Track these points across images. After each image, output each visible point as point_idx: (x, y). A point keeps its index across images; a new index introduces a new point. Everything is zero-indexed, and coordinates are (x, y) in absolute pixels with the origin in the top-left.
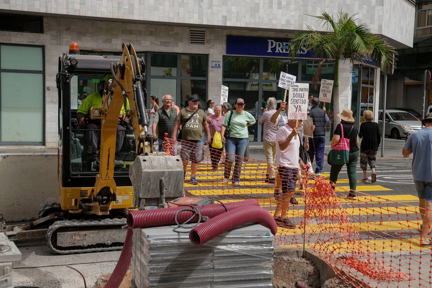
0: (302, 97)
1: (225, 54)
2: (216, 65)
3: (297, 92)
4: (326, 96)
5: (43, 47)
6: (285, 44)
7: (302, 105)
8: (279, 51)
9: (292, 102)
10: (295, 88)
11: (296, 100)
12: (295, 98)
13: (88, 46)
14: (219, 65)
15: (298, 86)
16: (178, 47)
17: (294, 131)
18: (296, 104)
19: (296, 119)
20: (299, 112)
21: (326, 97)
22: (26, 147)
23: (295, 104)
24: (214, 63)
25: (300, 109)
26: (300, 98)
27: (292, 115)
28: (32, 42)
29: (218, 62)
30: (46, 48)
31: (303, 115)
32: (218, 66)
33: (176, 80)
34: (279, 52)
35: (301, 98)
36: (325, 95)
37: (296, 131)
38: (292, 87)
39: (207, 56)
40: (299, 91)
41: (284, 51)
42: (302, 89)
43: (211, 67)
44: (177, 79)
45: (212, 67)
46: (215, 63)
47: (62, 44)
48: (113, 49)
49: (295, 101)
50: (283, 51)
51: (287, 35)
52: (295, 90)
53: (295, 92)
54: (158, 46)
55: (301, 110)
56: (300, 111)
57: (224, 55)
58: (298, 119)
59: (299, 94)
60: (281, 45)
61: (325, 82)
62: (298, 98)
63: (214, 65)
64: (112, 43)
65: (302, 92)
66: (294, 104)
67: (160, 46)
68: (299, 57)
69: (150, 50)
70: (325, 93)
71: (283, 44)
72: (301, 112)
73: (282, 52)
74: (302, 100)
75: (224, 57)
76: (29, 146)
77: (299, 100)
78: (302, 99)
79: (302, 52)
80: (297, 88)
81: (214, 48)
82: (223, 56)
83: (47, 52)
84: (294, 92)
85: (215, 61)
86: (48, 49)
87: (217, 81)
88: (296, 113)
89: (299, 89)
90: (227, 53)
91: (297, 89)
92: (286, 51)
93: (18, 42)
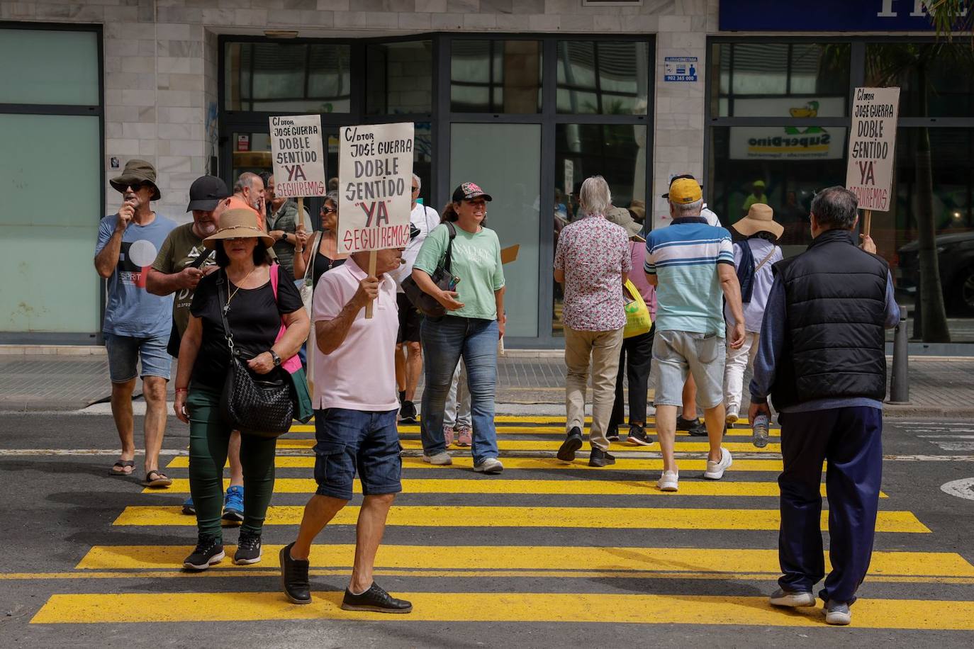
0: (388, 173)
1: (713, 29)
2: (680, 71)
3: (370, 157)
5: (97, 29)
7: (390, 198)
9: (350, 195)
10: (363, 142)
11: (367, 184)
12: (364, 179)
13: (238, 23)
14: (692, 70)
15: (372, 136)
16: (543, 12)
17: (364, 291)
18: (366, 197)
19: (368, 248)
20: (378, 224)
22: (46, 349)
23: (364, 200)
24: (674, 66)
25: (382, 215)
26: (380, 178)
27: (353, 238)
28: (63, 15)
29: (688, 59)
30: (106, 34)
31: (394, 232)
32: (687, 73)
33: (539, 126)
35: (384, 175)
37: (367, 290)
38: (350, 143)
39: (650, 39)
40: (376, 151)
42: (390, 144)
43: (663, 79)
44: (541, 124)
45: (666, 79)
46: (678, 63)
47: (155, 19)
48: (321, 29)
49: (362, 187)
52: (361, 150)
53: (363, 159)
54: (472, 12)
55: (386, 217)
56: (383, 221)
57: (711, 34)
58: (376, 249)
59: (379, 164)
62: (374, 178)
63: (674, 73)
64: (319, 7)
65: (390, 156)
66: (360, 198)
67: (480, 13)
69: (444, 29)
72: (387, 223)
74: (390, 181)
75: (710, 40)
76: (54, 347)
77: (377, 182)
78: (389, 178)
80: (369, 142)
81: (672, 13)
82: (708, 38)
83: (107, 43)
84: (358, 158)
85: (677, 59)
86: (113, 37)
87: (683, 128)
88: (367, 229)
89: (375, 147)
90: (722, 27)
91: (369, 148)
93: (20, 15)
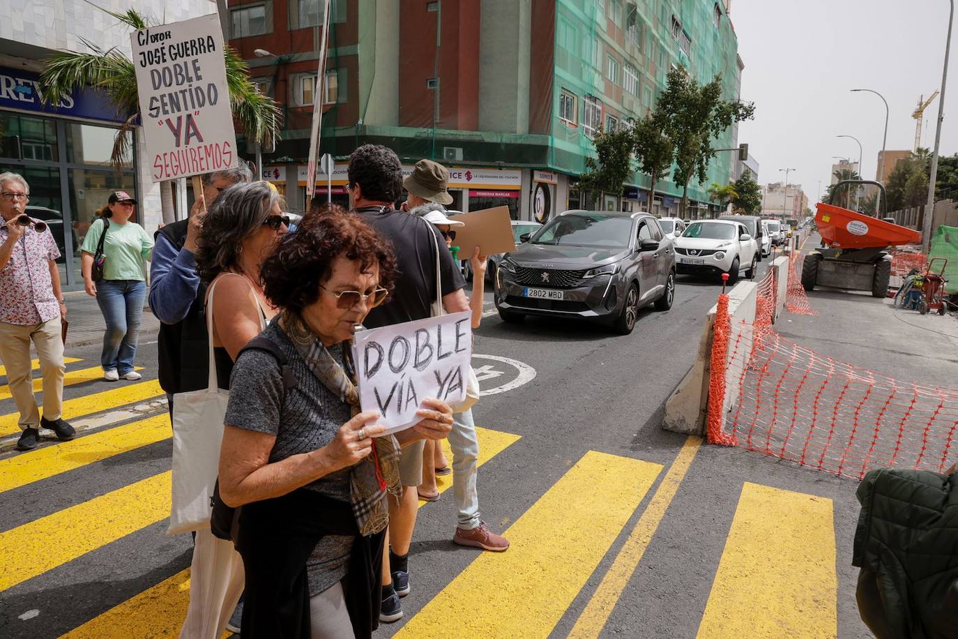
4: (197, 133)
6: (21, 81)
8: (8, 94)
21: (194, 139)
34: (8, 97)
36: (187, 130)
41: (22, 98)
50: (18, 96)
51: (24, 64)
60: (12, 84)
61: (158, 45)
68: (57, 113)
70: (184, 114)
71: (17, 82)
73: (17, 99)
79: (62, 105)
92: (25, 98)
